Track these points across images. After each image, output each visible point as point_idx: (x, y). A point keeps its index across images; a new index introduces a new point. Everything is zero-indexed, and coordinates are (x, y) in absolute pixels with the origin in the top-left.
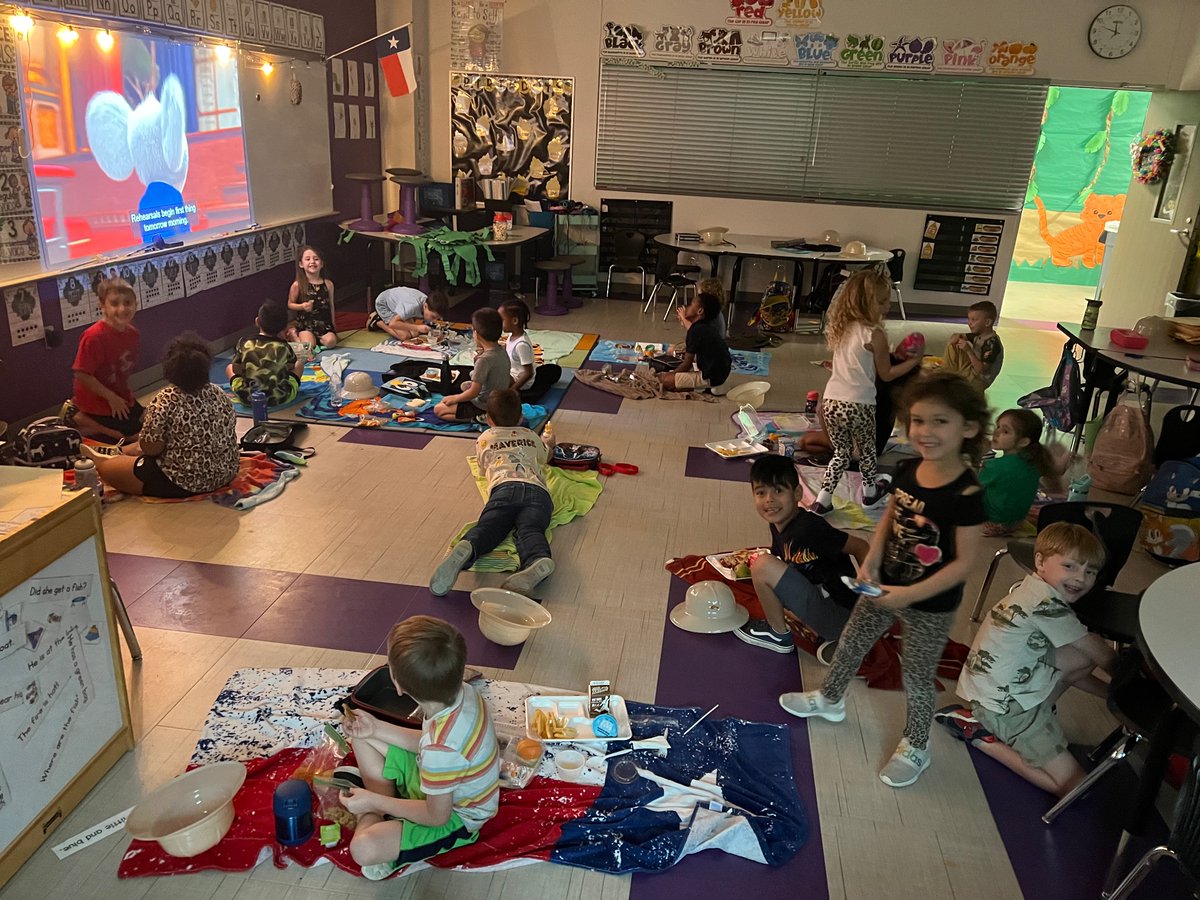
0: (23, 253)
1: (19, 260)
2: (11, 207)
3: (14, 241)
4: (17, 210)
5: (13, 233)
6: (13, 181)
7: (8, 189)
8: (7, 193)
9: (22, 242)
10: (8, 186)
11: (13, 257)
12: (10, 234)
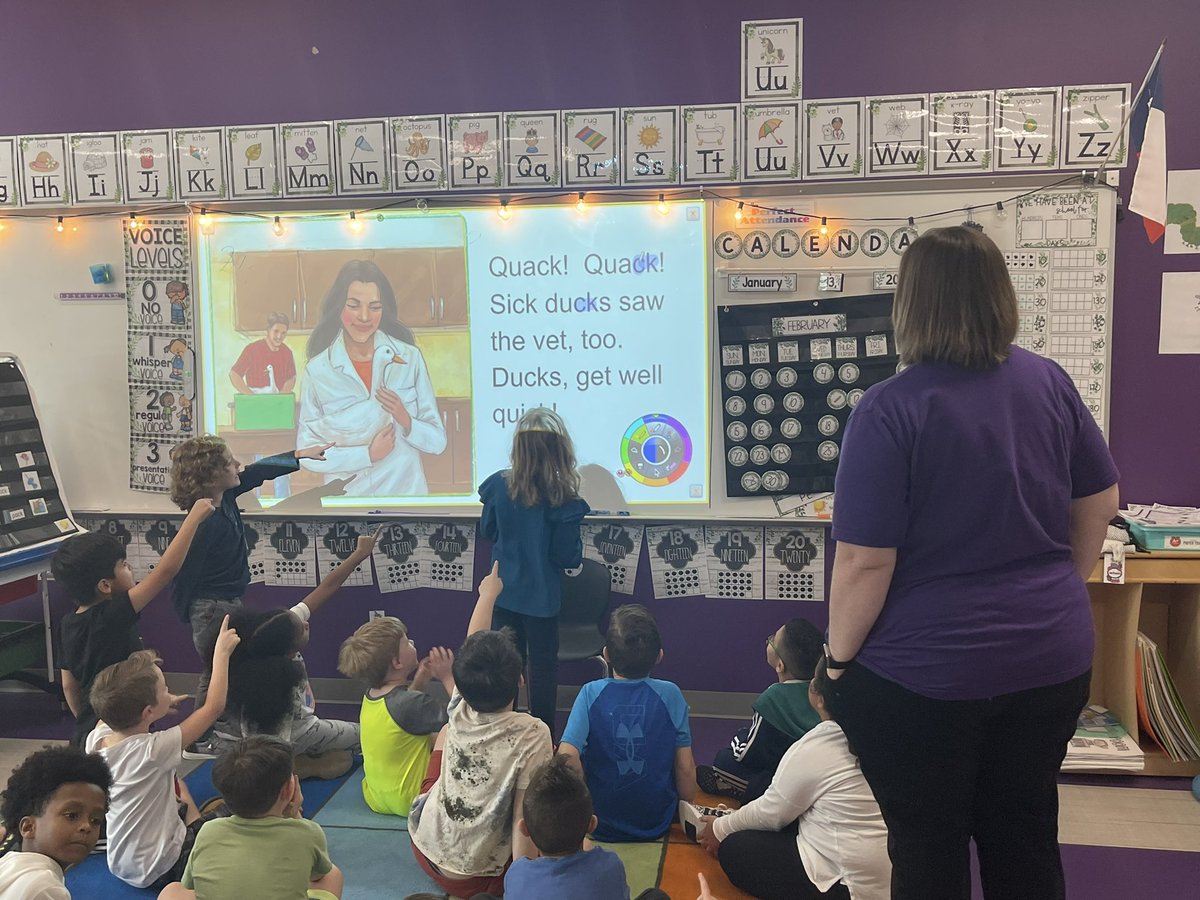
0: (162, 482)
1: (155, 488)
2: (157, 428)
3: (152, 465)
4: (165, 432)
5: (153, 457)
6: (166, 399)
7: (157, 408)
8: (156, 412)
9: (164, 470)
10: (158, 404)
11: (147, 484)
12: (149, 458)
